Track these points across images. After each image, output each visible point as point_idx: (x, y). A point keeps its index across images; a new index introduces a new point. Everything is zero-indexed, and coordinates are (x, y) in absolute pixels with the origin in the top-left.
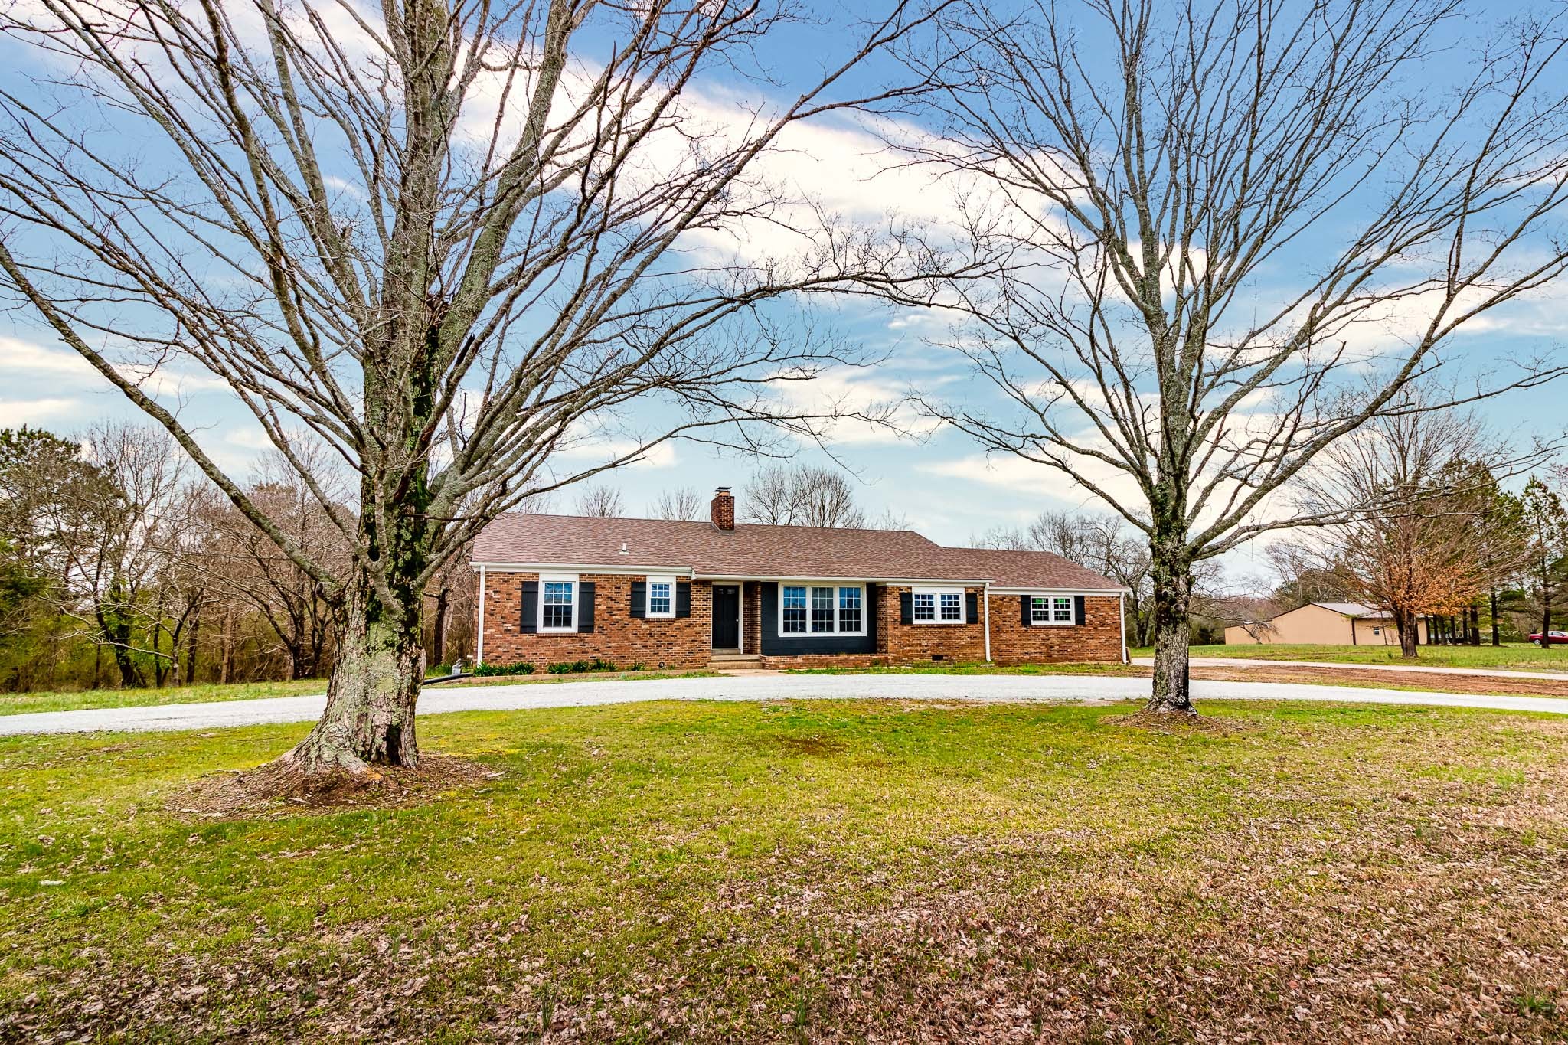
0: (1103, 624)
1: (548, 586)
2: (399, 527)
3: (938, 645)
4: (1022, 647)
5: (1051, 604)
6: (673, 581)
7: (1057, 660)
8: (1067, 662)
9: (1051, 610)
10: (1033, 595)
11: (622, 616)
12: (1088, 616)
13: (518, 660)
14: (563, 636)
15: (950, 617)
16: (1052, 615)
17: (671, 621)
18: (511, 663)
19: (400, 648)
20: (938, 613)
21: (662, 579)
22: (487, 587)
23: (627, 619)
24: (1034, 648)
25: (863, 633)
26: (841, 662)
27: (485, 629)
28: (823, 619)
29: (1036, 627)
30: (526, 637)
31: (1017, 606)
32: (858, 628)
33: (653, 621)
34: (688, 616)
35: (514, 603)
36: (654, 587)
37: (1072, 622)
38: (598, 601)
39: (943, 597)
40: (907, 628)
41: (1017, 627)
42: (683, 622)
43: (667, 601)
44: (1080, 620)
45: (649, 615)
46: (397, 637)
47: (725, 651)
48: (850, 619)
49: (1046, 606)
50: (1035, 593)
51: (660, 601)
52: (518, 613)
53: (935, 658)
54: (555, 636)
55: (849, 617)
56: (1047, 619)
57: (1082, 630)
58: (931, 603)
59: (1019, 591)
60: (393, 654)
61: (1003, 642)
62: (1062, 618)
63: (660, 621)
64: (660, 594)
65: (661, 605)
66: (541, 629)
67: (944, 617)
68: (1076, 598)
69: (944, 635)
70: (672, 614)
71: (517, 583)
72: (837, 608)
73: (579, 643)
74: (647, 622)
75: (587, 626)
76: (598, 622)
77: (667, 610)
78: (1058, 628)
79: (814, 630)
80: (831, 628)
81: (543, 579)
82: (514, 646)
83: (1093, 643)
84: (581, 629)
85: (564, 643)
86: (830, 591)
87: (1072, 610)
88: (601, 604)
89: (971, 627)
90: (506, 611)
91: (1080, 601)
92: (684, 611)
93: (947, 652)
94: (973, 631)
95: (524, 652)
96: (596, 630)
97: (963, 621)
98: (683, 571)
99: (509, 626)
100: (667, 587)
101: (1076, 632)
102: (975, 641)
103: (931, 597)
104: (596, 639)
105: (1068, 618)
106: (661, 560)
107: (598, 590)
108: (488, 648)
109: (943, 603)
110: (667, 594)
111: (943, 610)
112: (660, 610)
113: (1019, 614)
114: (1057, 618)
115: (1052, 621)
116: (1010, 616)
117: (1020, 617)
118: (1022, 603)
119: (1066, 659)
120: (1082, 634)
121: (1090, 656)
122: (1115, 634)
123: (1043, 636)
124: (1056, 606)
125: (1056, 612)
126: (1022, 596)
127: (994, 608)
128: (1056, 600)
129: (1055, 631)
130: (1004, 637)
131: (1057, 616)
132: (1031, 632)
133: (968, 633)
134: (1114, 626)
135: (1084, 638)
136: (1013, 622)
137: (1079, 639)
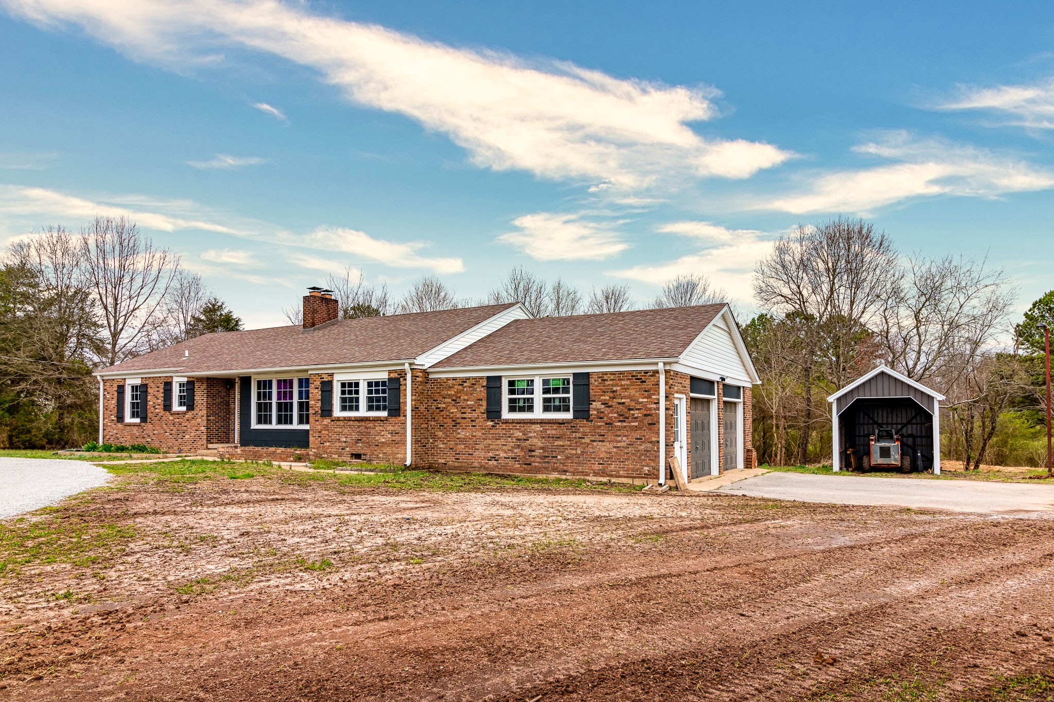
0: (623, 418)
1: (133, 388)
3: (357, 442)
4: (487, 449)
5: (538, 387)
6: (187, 379)
7: (538, 471)
9: (538, 397)
10: (507, 376)
11: (160, 410)
12: (596, 405)
13: (117, 442)
14: (134, 425)
15: (378, 408)
16: (538, 404)
17: (184, 413)
18: (114, 443)
20: (363, 403)
22: (105, 390)
23: (162, 412)
24: (504, 451)
27: (104, 419)
28: (286, 412)
29: (508, 422)
30: (119, 425)
31: (481, 392)
33: (175, 413)
34: (193, 409)
35: (115, 401)
36: (180, 385)
37: (570, 415)
38: (149, 397)
39: (369, 384)
40: (327, 421)
41: (480, 422)
42: (190, 414)
44: (582, 413)
45: (176, 408)
49: (531, 392)
50: (512, 372)
52: (116, 409)
53: (352, 456)
54: (131, 425)
56: (530, 409)
57: (584, 426)
59: (486, 369)
62: (553, 409)
66: (128, 419)
67: (370, 408)
68: (576, 376)
69: (362, 429)
71: (115, 387)
72: (296, 400)
73: (141, 431)
74: (172, 414)
75: (144, 417)
76: (149, 414)
78: (544, 422)
79: (279, 422)
81: (128, 383)
82: (115, 432)
83: (603, 448)
84: (142, 419)
85: (135, 430)
86: (291, 382)
87: (571, 396)
88: (150, 400)
89: (392, 420)
90: (112, 407)
91: (582, 382)
92: (191, 405)
93: (365, 450)
94: (396, 424)
95: (119, 436)
96: (148, 420)
97: (386, 412)
99: (113, 417)
101: (574, 429)
102: (395, 438)
103: (357, 384)
104: (148, 428)
105: (564, 409)
107: (149, 390)
108: (105, 433)
109: (370, 392)
111: (370, 400)
113: (484, 403)
114: (546, 409)
115: (538, 413)
116: (470, 407)
117: (485, 407)
118: (488, 388)
119: (555, 470)
120: (585, 434)
121: (597, 467)
122: (647, 434)
123: (519, 434)
124: (546, 391)
125: (546, 400)
126: (488, 378)
127: (450, 396)
128: (545, 382)
129: (538, 427)
130: (462, 434)
131: (548, 406)
132: (500, 429)
133: (390, 428)
134: (648, 420)
135: (587, 440)
136: (475, 415)
137: (578, 442)
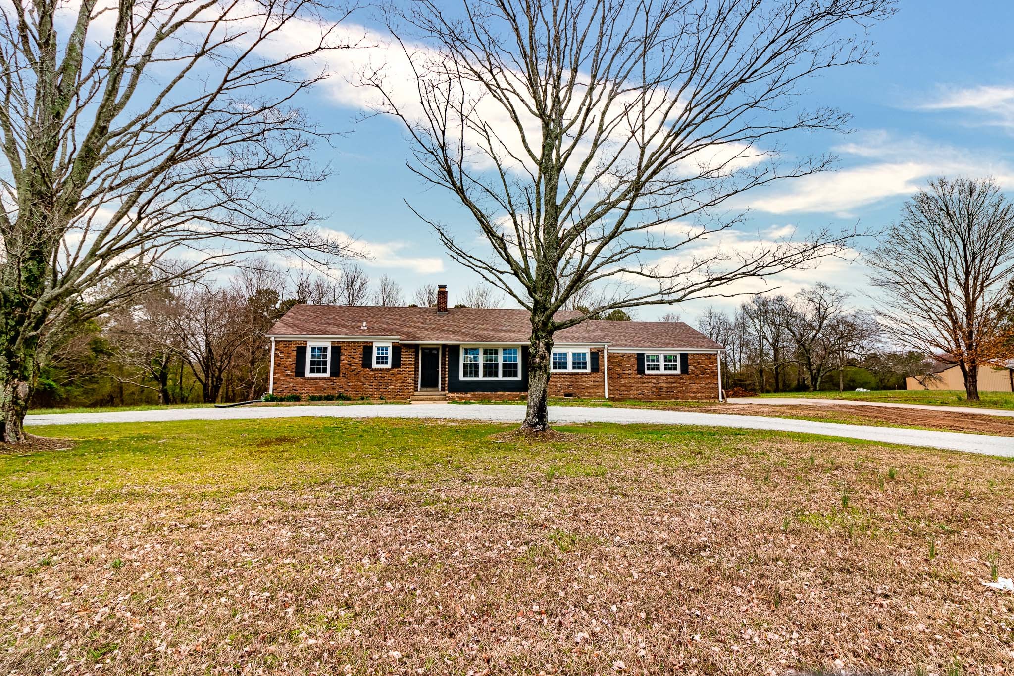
0: (703, 373)
1: (313, 349)
2: (7, 319)
3: (569, 387)
4: (638, 389)
5: (662, 359)
6: (390, 345)
7: (665, 398)
8: (673, 400)
9: (662, 363)
10: (647, 353)
11: (357, 366)
12: (691, 368)
13: (294, 393)
14: (321, 379)
15: (579, 368)
16: (662, 367)
17: (388, 370)
18: (289, 395)
19: (7, 381)
20: (570, 365)
21: (382, 344)
22: (276, 349)
23: (361, 369)
24: (647, 389)
25: (519, 378)
26: (498, 397)
27: (275, 374)
28: (490, 369)
29: (648, 375)
30: (298, 379)
31: (633, 360)
32: (516, 375)
33: (377, 370)
34: (399, 367)
35: (291, 360)
36: (378, 349)
37: (678, 372)
38: (342, 357)
39: (574, 354)
41: (633, 375)
42: (396, 370)
43: (387, 358)
44: (684, 370)
45: (375, 366)
46: (5, 376)
47: (429, 389)
48: (510, 369)
49: (658, 361)
50: (648, 351)
51: (382, 358)
52: (294, 365)
53: (566, 395)
54: (316, 379)
55: (510, 368)
56: (658, 369)
57: (686, 377)
58: (566, 359)
59: (635, 350)
60: (3, 384)
61: (623, 385)
62: (670, 369)
63: (381, 370)
64: (382, 353)
65: (382, 360)
66: (308, 374)
67: (574, 368)
68: (681, 354)
69: (573, 380)
70: (389, 366)
71: (293, 347)
72: (500, 362)
73: (330, 384)
74: (373, 370)
75: (335, 372)
76: (343, 370)
77: (386, 363)
78: (666, 375)
79: (485, 376)
80: (496, 375)
81: (310, 344)
82: (291, 384)
83: (695, 387)
84: (332, 374)
85: (321, 383)
86: (496, 352)
87: (678, 363)
88: (344, 359)
89: (594, 374)
90: (287, 364)
91: (684, 357)
92: (396, 363)
93: (575, 391)
94: (596, 377)
95: (297, 388)
96: (341, 375)
97: (588, 370)
98: (397, 339)
99: (289, 373)
100: (387, 349)
101: (681, 378)
102: (597, 384)
103: (565, 354)
104: (340, 381)
105: (675, 369)
106: (383, 333)
107: (342, 351)
108: (276, 386)
109: (574, 359)
110: (387, 353)
111: (574, 363)
112: (382, 363)
113: (636, 366)
114: (666, 369)
115: (662, 371)
116: (628, 368)
117: (636, 368)
118: (637, 358)
119: (673, 397)
120: (686, 381)
121: (692, 395)
122: (713, 380)
123: (654, 381)
124: (666, 361)
125: (665, 365)
126: (637, 354)
127: (616, 362)
128: (665, 357)
129: (664, 378)
130: (623, 382)
131: (667, 368)
132: (645, 379)
133: (592, 379)
134: (713, 374)
135: (687, 383)
136: (630, 372)
137: (683, 384)
